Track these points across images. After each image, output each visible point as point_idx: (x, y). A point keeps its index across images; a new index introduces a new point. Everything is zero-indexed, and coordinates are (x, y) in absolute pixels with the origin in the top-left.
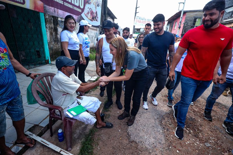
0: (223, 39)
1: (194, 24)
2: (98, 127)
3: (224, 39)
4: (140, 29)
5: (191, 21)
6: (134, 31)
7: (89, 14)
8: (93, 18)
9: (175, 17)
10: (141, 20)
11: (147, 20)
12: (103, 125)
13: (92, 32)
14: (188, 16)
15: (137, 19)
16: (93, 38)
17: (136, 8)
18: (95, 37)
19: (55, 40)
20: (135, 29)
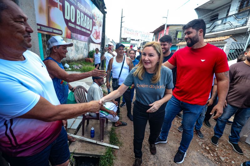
0: (203, 61)
1: (176, 37)
2: (116, 125)
3: (205, 60)
4: (127, 38)
5: (173, 34)
6: (121, 41)
7: (95, 34)
8: (97, 37)
9: (160, 29)
10: (129, 31)
11: (134, 32)
12: (120, 124)
13: (81, 44)
14: (171, 29)
15: (125, 30)
16: (83, 50)
17: (122, 18)
18: (84, 49)
19: (47, 53)
20: (122, 38)
